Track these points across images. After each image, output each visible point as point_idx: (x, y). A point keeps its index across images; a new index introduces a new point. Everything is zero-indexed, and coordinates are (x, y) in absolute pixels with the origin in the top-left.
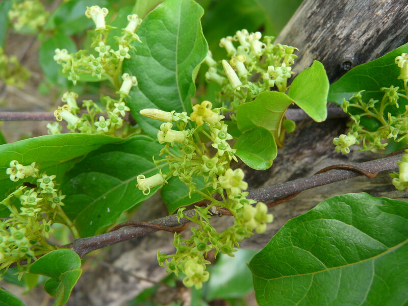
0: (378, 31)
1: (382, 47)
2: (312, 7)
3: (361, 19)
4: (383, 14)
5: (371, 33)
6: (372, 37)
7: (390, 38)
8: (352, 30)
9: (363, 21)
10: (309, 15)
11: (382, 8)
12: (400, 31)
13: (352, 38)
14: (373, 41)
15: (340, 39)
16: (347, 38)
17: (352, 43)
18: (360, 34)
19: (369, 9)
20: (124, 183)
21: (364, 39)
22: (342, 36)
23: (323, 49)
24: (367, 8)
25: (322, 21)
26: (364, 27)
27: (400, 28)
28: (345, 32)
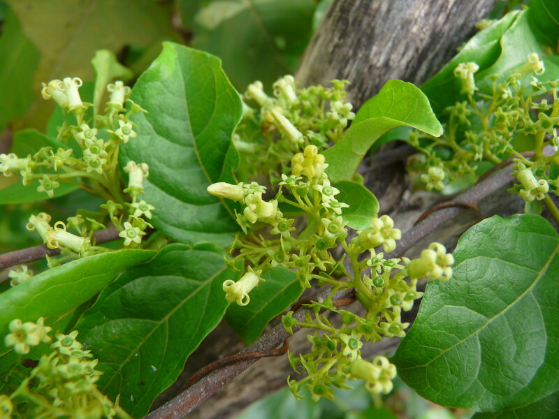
0: (417, 50)
1: (424, 67)
2: (331, 40)
3: (396, 41)
4: (418, 30)
5: (410, 53)
6: (413, 58)
7: (430, 56)
8: (389, 54)
9: (399, 41)
10: (331, 49)
11: (416, 23)
12: (438, 47)
13: (391, 63)
14: (414, 62)
15: (378, 68)
16: (387, 65)
17: (394, 69)
18: (400, 57)
19: (402, 28)
20: (160, 323)
21: (404, 62)
22: (380, 64)
23: (362, 84)
24: (399, 27)
25: (351, 53)
26: (401, 48)
27: (438, 42)
28: (382, 59)
